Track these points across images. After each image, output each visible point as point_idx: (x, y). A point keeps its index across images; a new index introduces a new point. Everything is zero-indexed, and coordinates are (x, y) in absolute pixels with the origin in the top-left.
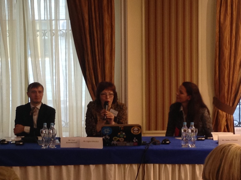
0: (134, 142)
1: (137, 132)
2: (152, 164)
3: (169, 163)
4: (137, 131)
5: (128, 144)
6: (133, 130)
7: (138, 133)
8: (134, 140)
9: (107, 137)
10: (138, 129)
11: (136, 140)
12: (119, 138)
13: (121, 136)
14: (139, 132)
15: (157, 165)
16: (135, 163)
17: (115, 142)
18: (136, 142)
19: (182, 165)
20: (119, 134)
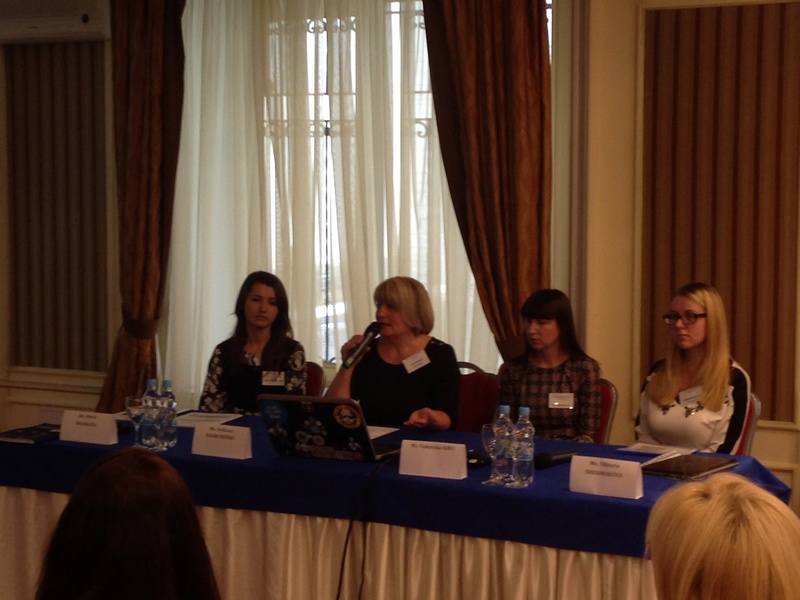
0: (352, 451)
1: (352, 421)
2: (387, 527)
3: (432, 529)
4: (351, 418)
5: (340, 455)
6: (339, 414)
7: (354, 423)
8: (350, 444)
9: (280, 430)
10: (352, 413)
11: (357, 444)
12: (310, 436)
13: (314, 429)
14: (355, 421)
15: (402, 531)
16: (341, 517)
17: (304, 446)
18: (358, 450)
19: (467, 540)
20: (307, 423)
